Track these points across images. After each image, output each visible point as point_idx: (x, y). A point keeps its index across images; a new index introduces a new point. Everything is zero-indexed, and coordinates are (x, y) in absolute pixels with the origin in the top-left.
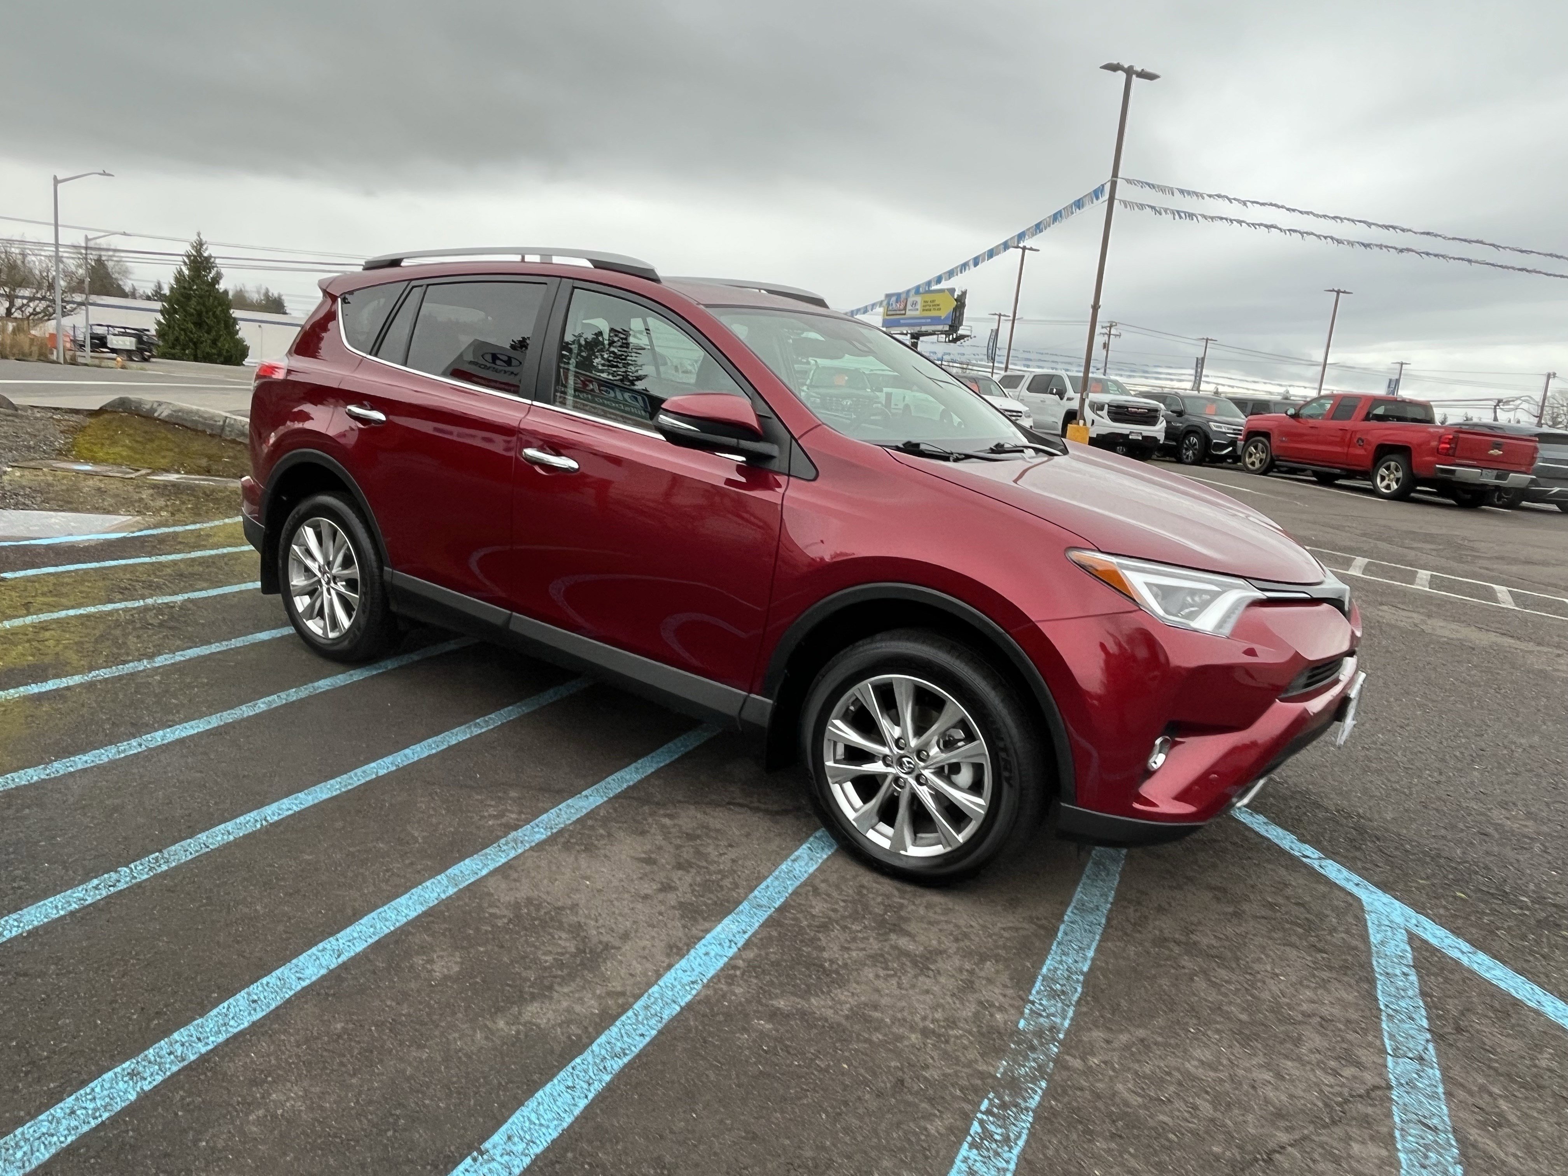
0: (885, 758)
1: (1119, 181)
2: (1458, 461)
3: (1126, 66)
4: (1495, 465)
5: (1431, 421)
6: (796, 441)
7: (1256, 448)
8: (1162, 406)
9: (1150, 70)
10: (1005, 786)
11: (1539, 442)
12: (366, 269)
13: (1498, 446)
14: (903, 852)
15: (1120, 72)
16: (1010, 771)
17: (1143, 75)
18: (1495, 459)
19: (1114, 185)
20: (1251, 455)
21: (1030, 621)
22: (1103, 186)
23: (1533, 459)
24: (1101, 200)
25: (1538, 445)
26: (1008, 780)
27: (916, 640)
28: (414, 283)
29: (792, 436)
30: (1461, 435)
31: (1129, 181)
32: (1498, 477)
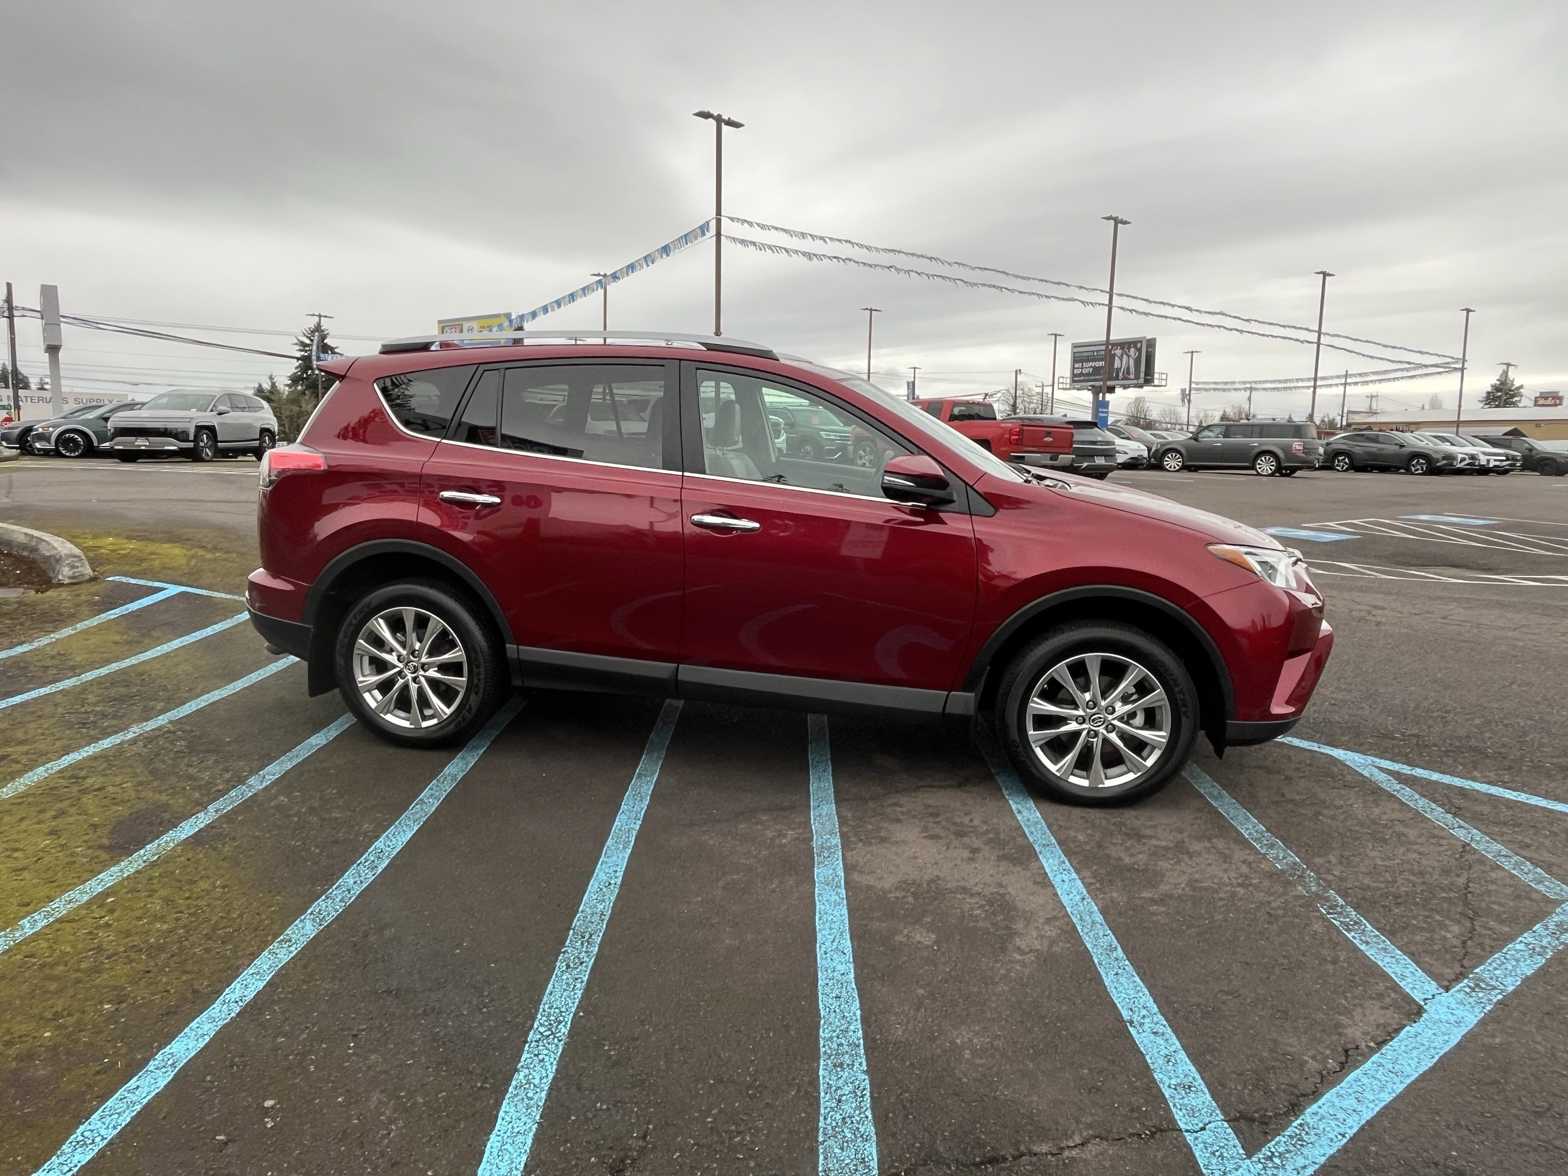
0: (1077, 719)
1: (724, 220)
2: (1025, 449)
3: (715, 115)
4: (1048, 450)
5: (995, 419)
6: (971, 487)
7: (864, 451)
8: (781, 420)
9: (734, 118)
10: (1184, 719)
11: (1074, 428)
12: (382, 353)
13: (1048, 434)
14: (1100, 786)
15: (710, 119)
16: (1186, 707)
17: (730, 123)
18: (1047, 445)
19: (719, 222)
20: (861, 458)
21: (1196, 597)
22: (708, 223)
23: (1072, 442)
24: (708, 235)
25: (1073, 431)
26: (1185, 713)
27: (1100, 626)
28: (482, 368)
29: (966, 484)
30: (1025, 428)
31: (732, 219)
32: (1051, 459)
